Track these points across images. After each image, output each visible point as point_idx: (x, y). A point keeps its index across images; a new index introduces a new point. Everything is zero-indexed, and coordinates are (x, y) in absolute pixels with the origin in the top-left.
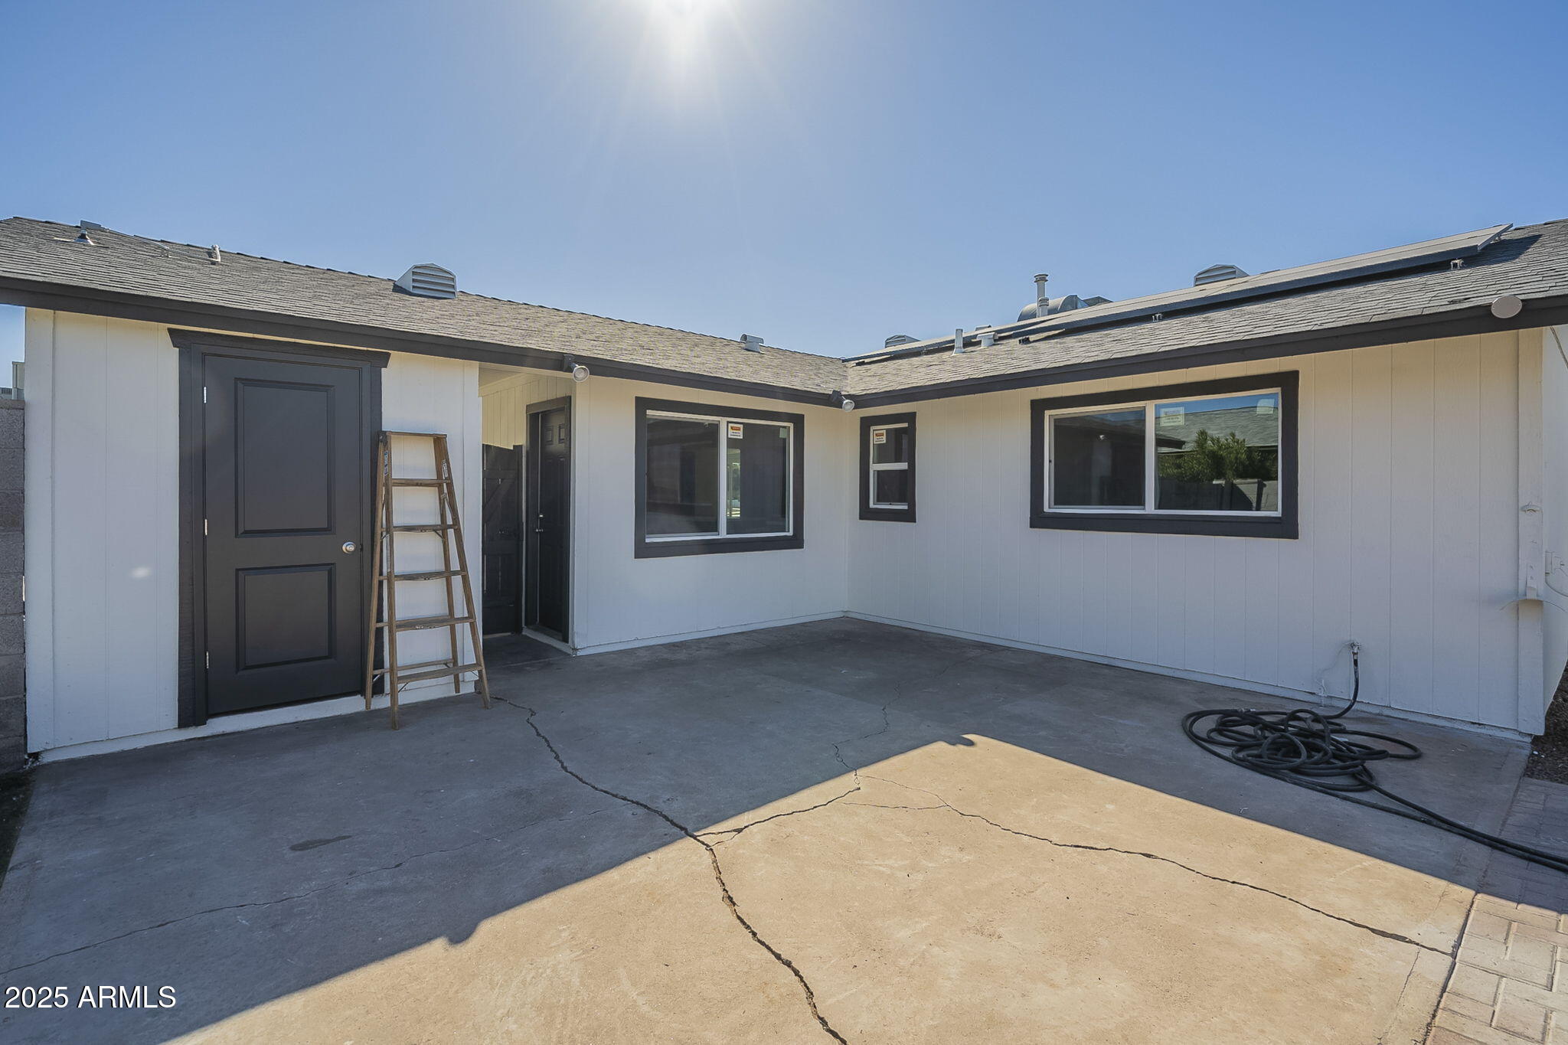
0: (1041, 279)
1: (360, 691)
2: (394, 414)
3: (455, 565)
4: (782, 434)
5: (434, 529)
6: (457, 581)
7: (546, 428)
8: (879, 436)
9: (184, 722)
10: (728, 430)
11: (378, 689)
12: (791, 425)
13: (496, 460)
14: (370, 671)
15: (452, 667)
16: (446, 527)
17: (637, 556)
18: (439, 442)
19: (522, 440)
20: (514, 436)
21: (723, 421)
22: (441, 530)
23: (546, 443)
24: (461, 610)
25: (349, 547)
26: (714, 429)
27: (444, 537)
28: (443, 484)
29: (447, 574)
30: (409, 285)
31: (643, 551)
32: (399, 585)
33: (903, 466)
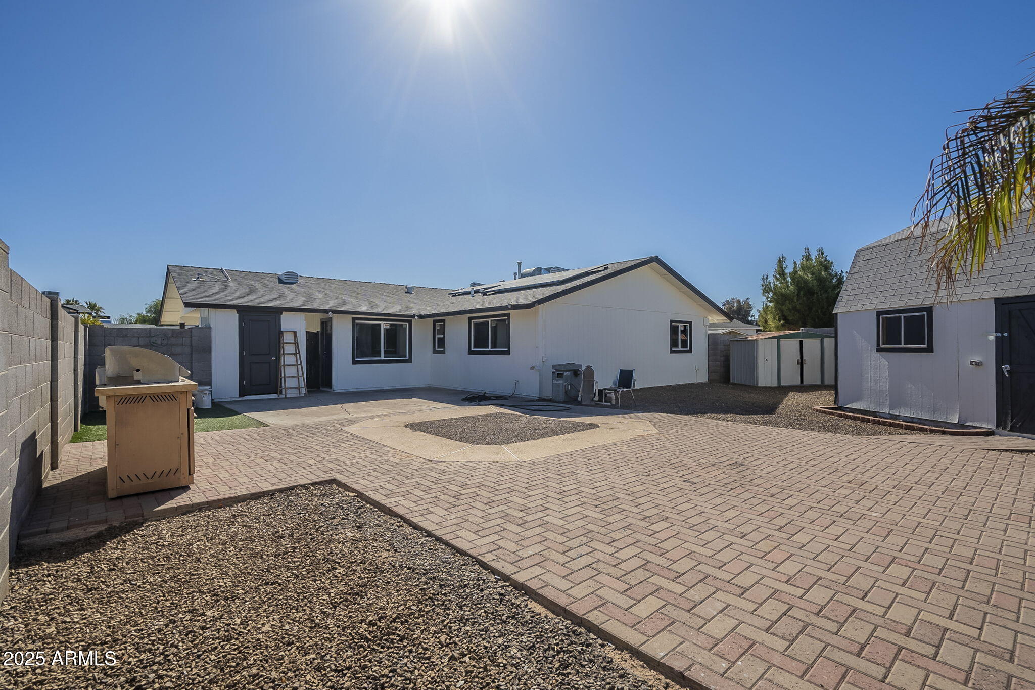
0: (519, 264)
1: (276, 393)
2: (283, 327)
3: (299, 363)
4: (404, 326)
5: (294, 354)
6: (299, 367)
7: (326, 326)
8: (438, 327)
9: (240, 396)
10: (384, 326)
11: (281, 393)
12: (408, 323)
13: (311, 336)
14: (279, 388)
15: (299, 388)
16: (297, 354)
17: (353, 364)
18: (295, 333)
19: (319, 329)
20: (316, 328)
21: (382, 323)
22: (295, 355)
23: (327, 330)
24: (300, 374)
25: (274, 359)
26: (380, 325)
27: (296, 357)
28: (296, 344)
29: (297, 365)
30: (283, 278)
31: (354, 362)
32: (286, 368)
33: (442, 336)
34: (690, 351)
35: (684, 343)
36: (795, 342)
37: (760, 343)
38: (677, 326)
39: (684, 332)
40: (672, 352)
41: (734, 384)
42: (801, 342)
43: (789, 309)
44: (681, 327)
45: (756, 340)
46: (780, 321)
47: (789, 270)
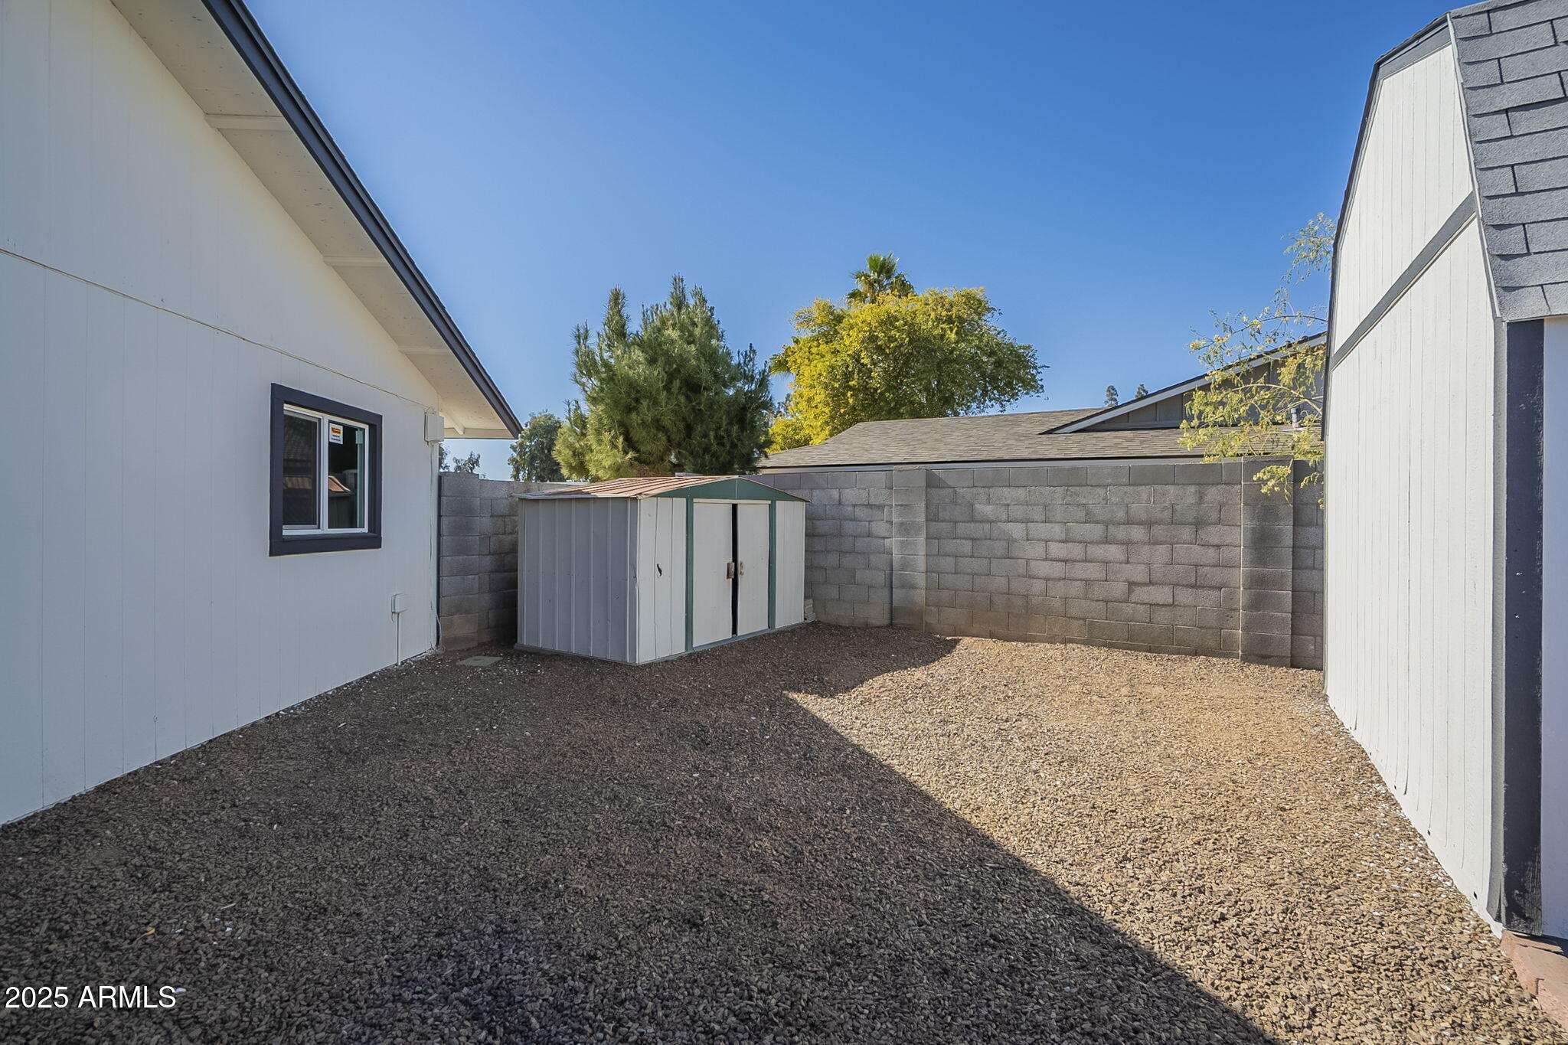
34: (373, 540)
35: (344, 509)
36: (723, 507)
37: (645, 508)
38: (310, 430)
39: (344, 457)
40: (280, 546)
41: (521, 653)
42: (735, 507)
43: (644, 423)
44: (330, 432)
45: (634, 499)
46: (626, 453)
47: (634, 326)
